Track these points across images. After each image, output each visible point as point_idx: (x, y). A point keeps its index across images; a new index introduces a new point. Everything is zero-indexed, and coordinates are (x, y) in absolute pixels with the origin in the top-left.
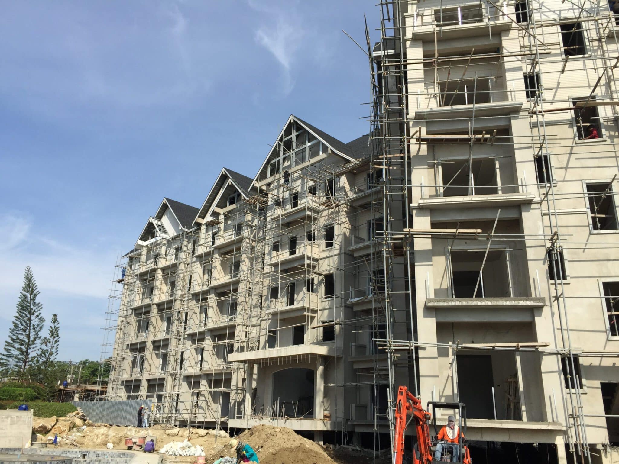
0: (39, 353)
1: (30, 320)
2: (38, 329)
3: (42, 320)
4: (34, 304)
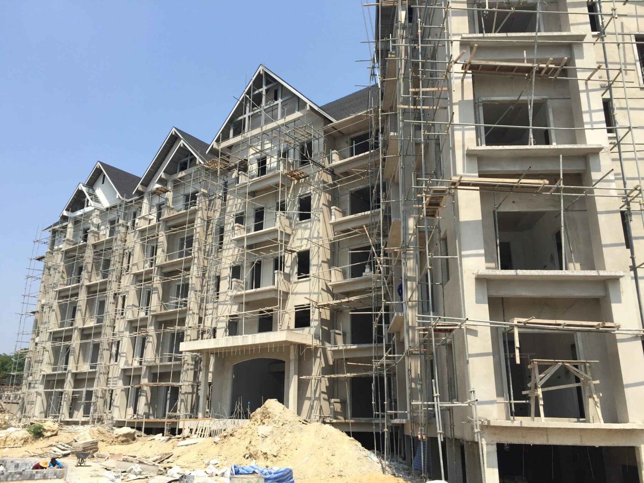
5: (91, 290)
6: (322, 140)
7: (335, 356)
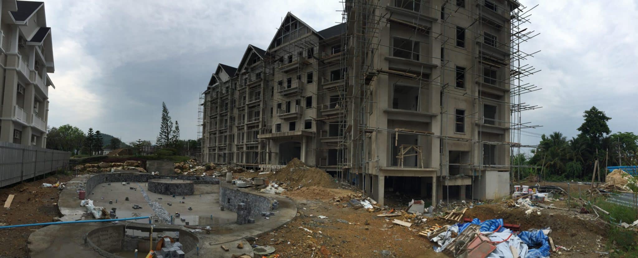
0: (173, 136)
1: (167, 123)
2: (171, 127)
3: (172, 123)
4: (168, 117)
5: (221, 115)
6: (318, 47)
7: (322, 141)
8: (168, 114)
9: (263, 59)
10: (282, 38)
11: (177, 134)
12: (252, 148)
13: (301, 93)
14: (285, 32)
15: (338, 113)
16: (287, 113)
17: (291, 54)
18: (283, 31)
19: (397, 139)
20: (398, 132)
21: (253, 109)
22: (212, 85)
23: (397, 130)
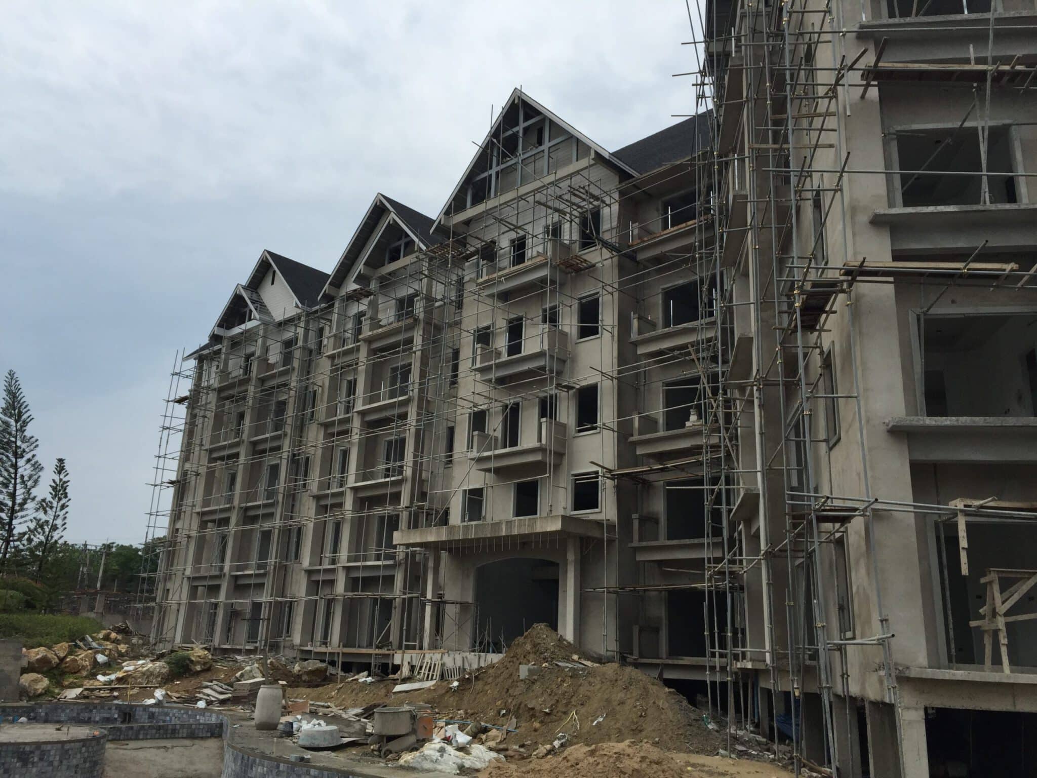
5: (257, 448)
7: (640, 557)
8: (25, 423)
9: (424, 248)
10: (490, 176)
11: (56, 517)
12: (369, 582)
13: (559, 373)
14: (505, 156)
15: (700, 447)
16: (508, 450)
17: (522, 233)
18: (495, 153)
19: (964, 543)
20: (966, 514)
21: (379, 431)
22: (229, 327)
23: (958, 504)
